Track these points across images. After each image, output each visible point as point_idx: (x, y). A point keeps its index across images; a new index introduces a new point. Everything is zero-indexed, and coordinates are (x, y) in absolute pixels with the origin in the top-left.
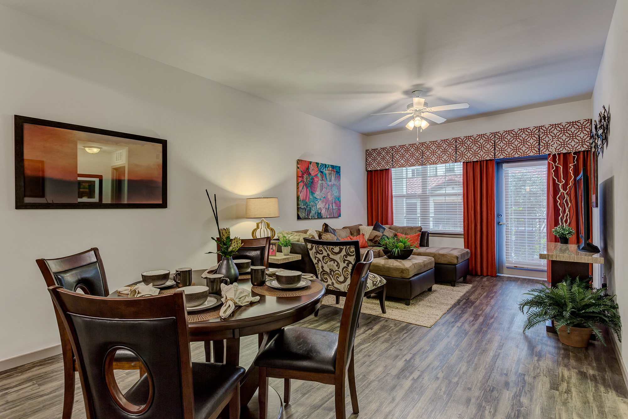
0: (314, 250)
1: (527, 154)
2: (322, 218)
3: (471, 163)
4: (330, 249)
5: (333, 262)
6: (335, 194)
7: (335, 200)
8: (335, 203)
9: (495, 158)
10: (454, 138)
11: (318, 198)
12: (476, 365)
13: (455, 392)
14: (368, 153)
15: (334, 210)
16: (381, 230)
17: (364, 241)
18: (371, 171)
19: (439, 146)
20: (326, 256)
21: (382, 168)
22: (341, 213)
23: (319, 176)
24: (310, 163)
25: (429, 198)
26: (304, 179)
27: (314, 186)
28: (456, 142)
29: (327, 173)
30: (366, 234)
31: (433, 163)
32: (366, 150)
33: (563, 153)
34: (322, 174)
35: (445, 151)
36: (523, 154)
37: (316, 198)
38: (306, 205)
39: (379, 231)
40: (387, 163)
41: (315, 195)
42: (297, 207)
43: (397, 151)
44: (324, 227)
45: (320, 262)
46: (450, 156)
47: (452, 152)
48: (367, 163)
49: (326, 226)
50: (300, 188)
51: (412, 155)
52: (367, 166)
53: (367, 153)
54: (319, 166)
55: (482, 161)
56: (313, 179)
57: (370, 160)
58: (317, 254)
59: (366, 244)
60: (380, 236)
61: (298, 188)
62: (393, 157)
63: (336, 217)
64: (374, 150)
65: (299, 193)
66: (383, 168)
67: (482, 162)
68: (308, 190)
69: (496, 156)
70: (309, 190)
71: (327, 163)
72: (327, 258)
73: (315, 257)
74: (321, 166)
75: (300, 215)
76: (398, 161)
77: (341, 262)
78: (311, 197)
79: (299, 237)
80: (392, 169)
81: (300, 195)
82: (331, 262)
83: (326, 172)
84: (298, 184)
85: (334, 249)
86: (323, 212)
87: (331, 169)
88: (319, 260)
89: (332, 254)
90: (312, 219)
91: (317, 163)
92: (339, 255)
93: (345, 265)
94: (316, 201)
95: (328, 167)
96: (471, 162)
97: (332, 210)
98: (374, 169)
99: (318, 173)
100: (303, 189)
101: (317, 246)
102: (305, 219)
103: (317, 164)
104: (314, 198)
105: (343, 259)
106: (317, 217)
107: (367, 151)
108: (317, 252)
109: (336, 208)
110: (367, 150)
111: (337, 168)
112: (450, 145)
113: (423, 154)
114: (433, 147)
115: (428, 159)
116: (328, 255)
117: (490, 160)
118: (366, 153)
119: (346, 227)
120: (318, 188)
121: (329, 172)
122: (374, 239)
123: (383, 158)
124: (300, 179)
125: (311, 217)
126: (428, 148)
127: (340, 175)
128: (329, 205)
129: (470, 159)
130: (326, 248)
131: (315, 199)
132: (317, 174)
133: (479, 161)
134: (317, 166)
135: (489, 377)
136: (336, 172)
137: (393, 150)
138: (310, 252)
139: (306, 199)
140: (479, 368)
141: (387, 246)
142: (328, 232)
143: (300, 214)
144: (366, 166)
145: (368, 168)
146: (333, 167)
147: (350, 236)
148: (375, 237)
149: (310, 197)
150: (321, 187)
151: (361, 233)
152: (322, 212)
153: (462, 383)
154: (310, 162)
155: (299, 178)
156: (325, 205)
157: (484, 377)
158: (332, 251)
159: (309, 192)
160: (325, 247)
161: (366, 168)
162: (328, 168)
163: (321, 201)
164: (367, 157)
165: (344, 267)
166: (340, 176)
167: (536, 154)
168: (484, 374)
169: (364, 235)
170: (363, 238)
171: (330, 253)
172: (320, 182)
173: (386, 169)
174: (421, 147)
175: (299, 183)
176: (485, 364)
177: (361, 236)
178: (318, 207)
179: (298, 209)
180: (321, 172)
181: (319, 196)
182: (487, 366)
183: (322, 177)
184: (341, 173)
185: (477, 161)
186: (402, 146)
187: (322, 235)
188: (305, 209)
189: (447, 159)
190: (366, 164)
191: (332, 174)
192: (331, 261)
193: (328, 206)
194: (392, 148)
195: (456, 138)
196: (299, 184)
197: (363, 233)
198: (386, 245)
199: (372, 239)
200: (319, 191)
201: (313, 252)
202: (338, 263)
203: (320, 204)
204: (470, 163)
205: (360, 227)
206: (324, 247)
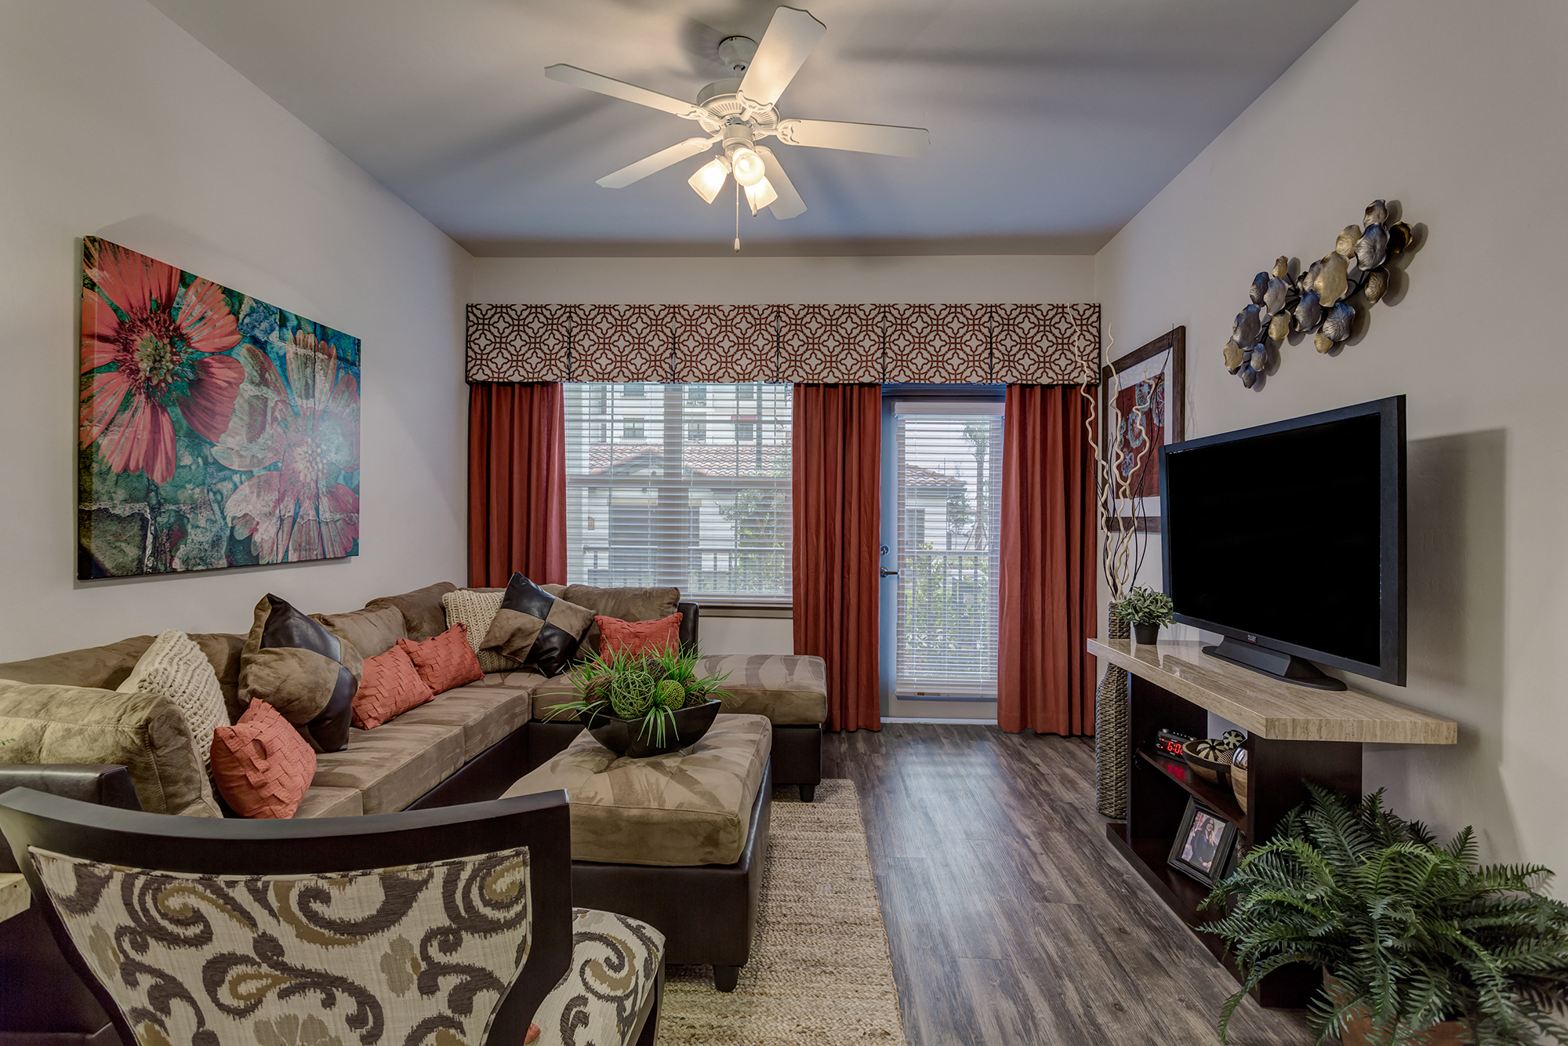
0: (111, 911)
1: (963, 377)
2: (258, 565)
3: (818, 391)
4: (283, 897)
5: (315, 997)
6: (333, 457)
7: (333, 483)
8: (333, 494)
9: (884, 381)
10: (773, 306)
11: (235, 467)
14: (475, 315)
15: (323, 527)
16: (535, 605)
17: (469, 657)
18: (484, 383)
19: (726, 325)
20: (245, 960)
21: (531, 375)
22: (360, 541)
23: (242, 360)
24: (185, 279)
25: (686, 490)
26: (137, 356)
27: (209, 405)
28: (778, 317)
29: (290, 356)
30: (472, 622)
31: (706, 377)
32: (467, 306)
33: (1041, 385)
34: (260, 353)
35: (743, 343)
36: (953, 377)
37: (222, 468)
38: (146, 498)
39: (527, 611)
40: (549, 360)
41: (216, 451)
42: (80, 511)
43: (587, 324)
44: (265, 616)
45: (176, 1004)
46: (760, 360)
47: (767, 348)
48: (470, 353)
49: (276, 610)
50: (106, 404)
51: (639, 344)
52: (470, 365)
53: (472, 317)
54: (245, 309)
55: (849, 384)
56: (201, 366)
57: (483, 342)
58: (142, 948)
59: (477, 666)
60: (533, 633)
61: (84, 400)
62: (570, 341)
63: (335, 558)
64: (502, 310)
65: (96, 430)
66: (533, 378)
67: (848, 388)
68: (165, 421)
69: (887, 375)
70: (172, 423)
71: (292, 308)
72: (250, 970)
73: (130, 972)
74: (253, 311)
75: (99, 556)
76: (589, 358)
77: (398, 988)
78: (187, 460)
79: (37, 723)
80: (566, 386)
81: (104, 442)
82: (296, 999)
83: (281, 344)
84: (85, 376)
85: (326, 899)
86: (265, 534)
87: (311, 339)
88: (167, 990)
89: (303, 934)
90: (187, 571)
91: (228, 292)
92: (379, 944)
93: (438, 1005)
94: (224, 479)
95: (298, 327)
96: (818, 385)
97: (313, 526)
98: (499, 378)
99: (238, 343)
100: (127, 415)
101: (139, 883)
102: (138, 572)
103: (232, 296)
104: (206, 463)
105: (415, 965)
106: (224, 563)
107: (470, 308)
108: (143, 931)
109: (338, 516)
110: (472, 306)
111: (344, 343)
112: (759, 324)
113: (674, 343)
114: (709, 326)
115: (691, 361)
116: (268, 948)
117: (871, 385)
118: (468, 317)
119: (383, 600)
120: (234, 419)
121: (301, 351)
122: (508, 641)
123: (535, 343)
124: (102, 354)
125: (185, 561)
126: (691, 324)
127: (358, 376)
128: (298, 504)
129: (816, 377)
130: (241, 895)
131: (211, 469)
132: (231, 348)
133: (843, 384)
134: (227, 309)
136: (338, 358)
137: (570, 317)
138: (78, 928)
139: (149, 465)
141: (613, 699)
142: (290, 642)
143: (95, 546)
144: (467, 362)
145: (474, 371)
146: (323, 333)
147: (407, 640)
148: (513, 635)
149: (177, 458)
150: (251, 415)
151: (453, 620)
152: (257, 538)
154: (182, 271)
155: (96, 343)
156: (279, 501)
158: (313, 917)
159: (175, 431)
160: (231, 884)
161: (467, 371)
162: (294, 334)
163: (255, 481)
164: (472, 330)
165: (427, 1026)
166: (359, 383)
167: (984, 381)
169: (464, 631)
170: (464, 643)
171: (284, 933)
172: (247, 390)
173: (545, 384)
174: (668, 319)
175: (91, 371)
177: (454, 633)
178: (233, 509)
179: (85, 520)
180: (255, 341)
181: (241, 456)
183: (263, 371)
184: (362, 368)
185: (836, 385)
186: (604, 310)
187: (248, 662)
188: (144, 520)
189: (750, 368)
190: (467, 356)
191: (318, 366)
192: (301, 988)
193: (292, 507)
194: (570, 310)
195: (779, 306)
196: (97, 376)
197: (464, 622)
198: (608, 698)
199: (501, 643)
200: (244, 432)
201: (97, 928)
202: (364, 999)
203: (246, 500)
204: (814, 388)
205: (449, 597)
206: (218, 891)
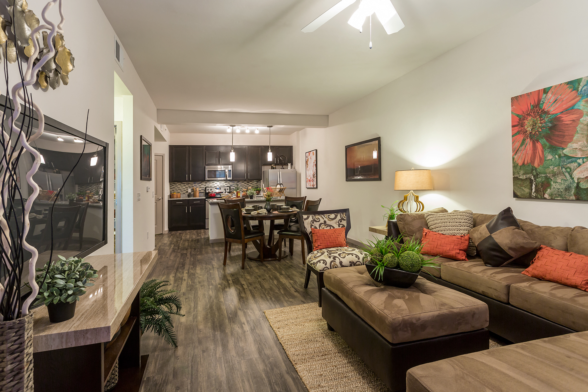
11: (579, 156)
12: (205, 297)
13: (207, 283)
23: (582, 107)
26: (526, 127)
27: (561, 133)
37: (570, 158)
38: (532, 173)
41: (566, 151)
50: (515, 145)
54: (583, 84)
56: (556, 120)
75: (515, 191)
78: (550, 158)
91: (570, 83)
99: (577, 101)
102: (530, 198)
103: (573, 83)
120: (577, 135)
125: (551, 195)
131: (564, 159)
132: (574, 105)
134: (571, 90)
135: (195, 294)
139: (533, 161)
140: (202, 296)
143: (515, 188)
149: (545, 157)
153: (207, 287)
154: (545, 89)
157: (197, 293)
159: (543, 148)
168: (198, 294)
176: (200, 299)
178: (578, 174)
182: (198, 299)
188: (531, 180)
